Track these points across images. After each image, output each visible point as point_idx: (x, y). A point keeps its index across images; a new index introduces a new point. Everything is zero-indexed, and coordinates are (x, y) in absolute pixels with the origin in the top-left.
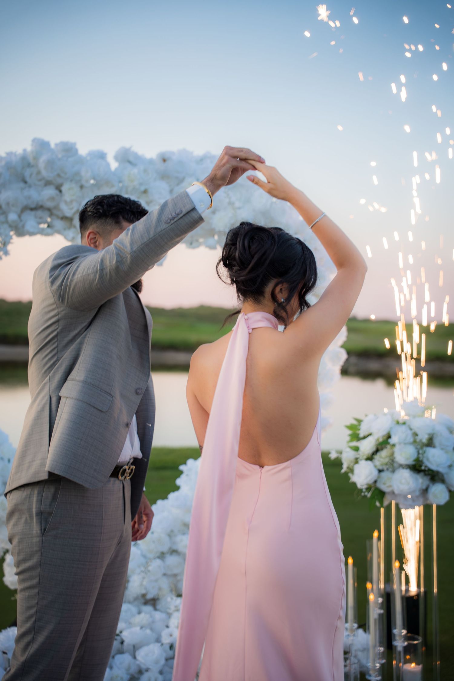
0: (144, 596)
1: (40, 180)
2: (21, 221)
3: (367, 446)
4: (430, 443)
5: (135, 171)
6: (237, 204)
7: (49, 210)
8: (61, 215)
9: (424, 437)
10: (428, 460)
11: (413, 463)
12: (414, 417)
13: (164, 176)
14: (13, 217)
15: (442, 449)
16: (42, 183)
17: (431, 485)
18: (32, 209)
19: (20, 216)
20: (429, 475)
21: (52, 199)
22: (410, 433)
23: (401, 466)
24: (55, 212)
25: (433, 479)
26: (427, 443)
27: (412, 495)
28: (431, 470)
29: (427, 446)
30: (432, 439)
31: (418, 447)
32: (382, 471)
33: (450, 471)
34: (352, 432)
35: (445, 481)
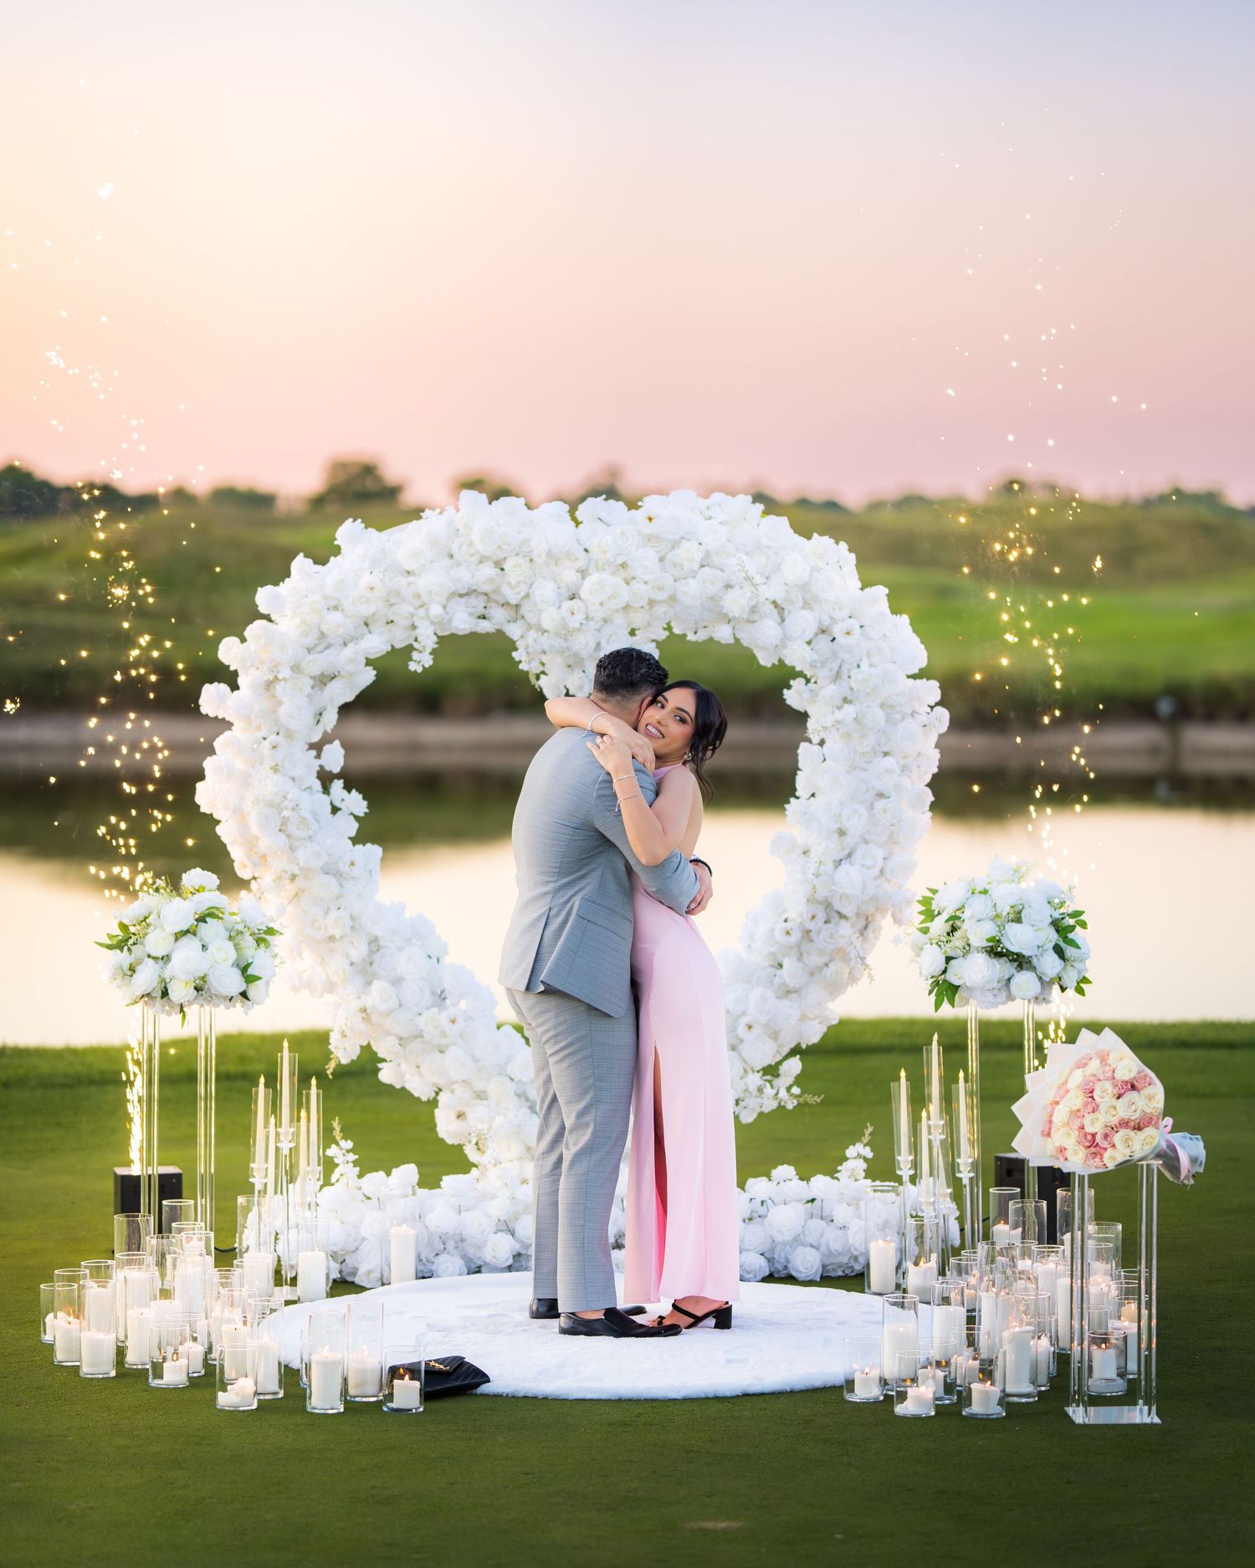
1: (472, 555)
2: (447, 613)
3: (939, 926)
4: (1018, 920)
5: (609, 536)
6: (758, 579)
7: (486, 594)
8: (502, 602)
9: (1005, 909)
10: (1009, 940)
11: (991, 944)
12: (999, 882)
13: (651, 539)
14: (436, 610)
15: (1033, 926)
16: (476, 559)
17: (1015, 972)
18: (461, 596)
19: (444, 607)
20: (1013, 960)
21: (491, 580)
22: (990, 904)
23: (977, 948)
24: (493, 596)
25: (1020, 967)
26: (1011, 917)
27: (990, 986)
28: (1013, 953)
29: (1012, 921)
30: (1020, 912)
31: (999, 923)
32: (952, 958)
33: (1042, 955)
34: (924, 908)
35: (1035, 968)
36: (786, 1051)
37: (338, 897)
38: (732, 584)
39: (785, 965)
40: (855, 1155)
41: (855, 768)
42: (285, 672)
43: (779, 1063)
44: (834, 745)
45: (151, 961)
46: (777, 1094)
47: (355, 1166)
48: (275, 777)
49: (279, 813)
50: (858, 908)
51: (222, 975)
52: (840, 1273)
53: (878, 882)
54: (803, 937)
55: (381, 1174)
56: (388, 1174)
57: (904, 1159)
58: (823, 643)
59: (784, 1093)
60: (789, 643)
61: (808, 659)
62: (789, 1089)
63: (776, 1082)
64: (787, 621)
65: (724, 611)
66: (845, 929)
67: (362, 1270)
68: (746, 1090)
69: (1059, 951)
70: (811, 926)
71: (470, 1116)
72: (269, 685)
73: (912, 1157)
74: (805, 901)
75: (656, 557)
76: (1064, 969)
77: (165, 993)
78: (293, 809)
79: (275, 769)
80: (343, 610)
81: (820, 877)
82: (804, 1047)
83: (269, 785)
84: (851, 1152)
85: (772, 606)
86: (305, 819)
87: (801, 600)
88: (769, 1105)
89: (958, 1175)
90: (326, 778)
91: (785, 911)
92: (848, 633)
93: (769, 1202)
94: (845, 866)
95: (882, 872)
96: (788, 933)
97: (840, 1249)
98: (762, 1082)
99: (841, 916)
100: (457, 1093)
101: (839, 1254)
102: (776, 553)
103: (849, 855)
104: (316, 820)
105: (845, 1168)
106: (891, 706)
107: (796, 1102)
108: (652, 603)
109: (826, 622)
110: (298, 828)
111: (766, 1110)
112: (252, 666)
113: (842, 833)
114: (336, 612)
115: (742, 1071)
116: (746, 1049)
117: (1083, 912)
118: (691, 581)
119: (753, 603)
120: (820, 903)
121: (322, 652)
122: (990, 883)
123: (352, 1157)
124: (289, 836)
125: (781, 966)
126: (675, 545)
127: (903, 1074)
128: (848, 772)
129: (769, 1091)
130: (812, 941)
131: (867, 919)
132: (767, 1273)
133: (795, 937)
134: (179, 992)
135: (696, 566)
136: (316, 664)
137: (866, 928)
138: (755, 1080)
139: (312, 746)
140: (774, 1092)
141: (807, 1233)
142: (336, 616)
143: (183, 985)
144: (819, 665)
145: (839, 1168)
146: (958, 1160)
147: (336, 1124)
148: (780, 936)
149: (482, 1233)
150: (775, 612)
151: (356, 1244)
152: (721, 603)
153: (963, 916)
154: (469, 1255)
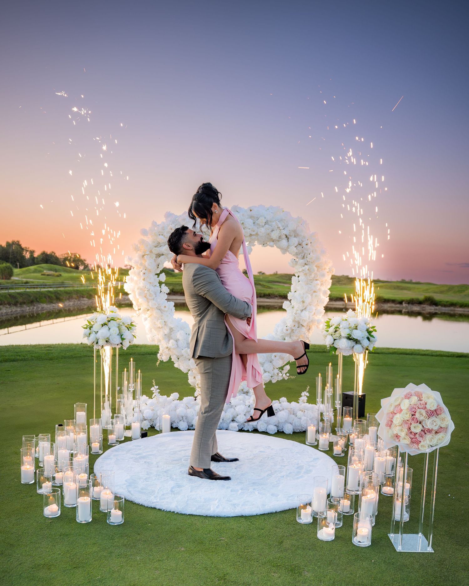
0: (242, 390)
3: (332, 330)
4: (356, 328)
5: (239, 215)
6: (281, 228)
9: (353, 326)
10: (354, 335)
11: (348, 336)
12: (351, 317)
13: (251, 217)
15: (361, 331)
17: (355, 345)
20: (355, 341)
22: (348, 323)
23: (344, 337)
24: (207, 233)
25: (356, 343)
26: (354, 328)
27: (347, 349)
28: (355, 339)
29: (354, 329)
30: (357, 326)
31: (351, 330)
32: (336, 340)
33: (363, 340)
34: (327, 324)
35: (361, 344)
36: (285, 363)
37: (162, 316)
38: (274, 230)
39: (286, 339)
40: (304, 395)
41: (308, 284)
42: (148, 253)
43: (284, 366)
44: (302, 277)
45: (94, 333)
46: (283, 375)
47: (159, 393)
48: (143, 282)
49: (144, 292)
50: (307, 324)
51: (114, 338)
52: (299, 431)
53: (313, 316)
54: (291, 331)
55: (166, 396)
56: (168, 396)
57: (319, 399)
58: (300, 247)
59: (284, 375)
60: (290, 247)
61: (295, 252)
62: (286, 374)
63: (283, 372)
64: (289, 241)
65: (271, 237)
66: (304, 330)
67: (158, 425)
68: (274, 374)
69: (368, 338)
70: (294, 328)
71: (196, 378)
72: (143, 256)
73: (321, 400)
74: (292, 321)
75: (252, 222)
76: (370, 344)
77: (97, 343)
78: (148, 291)
79: (144, 280)
80: (164, 236)
81: (297, 315)
82: (291, 362)
83: (142, 284)
84: (303, 394)
85: (285, 236)
86: (151, 293)
87: (293, 235)
88: (280, 378)
89: (335, 406)
90: (160, 283)
91: (286, 324)
92: (307, 245)
93: (278, 410)
94: (304, 312)
95: (314, 314)
96: (287, 330)
97: (298, 425)
98: (278, 372)
99: (303, 326)
100: (193, 371)
101: (298, 426)
102: (287, 222)
103: (305, 308)
104: (156, 295)
105: (301, 399)
106: (319, 267)
107: (288, 378)
108: (251, 235)
109: (301, 242)
110: (150, 296)
111: (279, 380)
112: (138, 250)
113: (303, 302)
114: (162, 236)
115: (273, 368)
116: (274, 363)
117: (375, 327)
118: (262, 229)
119: (279, 235)
120: (297, 322)
121: (159, 248)
122: (347, 317)
123: (158, 391)
124: (147, 299)
125: (285, 339)
126: (258, 219)
127: (320, 375)
128: (306, 285)
129: (280, 374)
130: (294, 332)
131: (310, 327)
132: (276, 432)
133: (289, 331)
134: (101, 342)
135: (263, 224)
136: (157, 251)
137: (309, 329)
138: (276, 371)
139: (157, 274)
140: (282, 375)
141: (289, 419)
142: (161, 237)
143: (102, 340)
144: (298, 254)
145: (299, 399)
146: (336, 402)
147: (154, 381)
148: (284, 331)
149: (193, 416)
150: (286, 239)
151: (157, 417)
152: (271, 235)
153: (339, 327)
154: (190, 422)
